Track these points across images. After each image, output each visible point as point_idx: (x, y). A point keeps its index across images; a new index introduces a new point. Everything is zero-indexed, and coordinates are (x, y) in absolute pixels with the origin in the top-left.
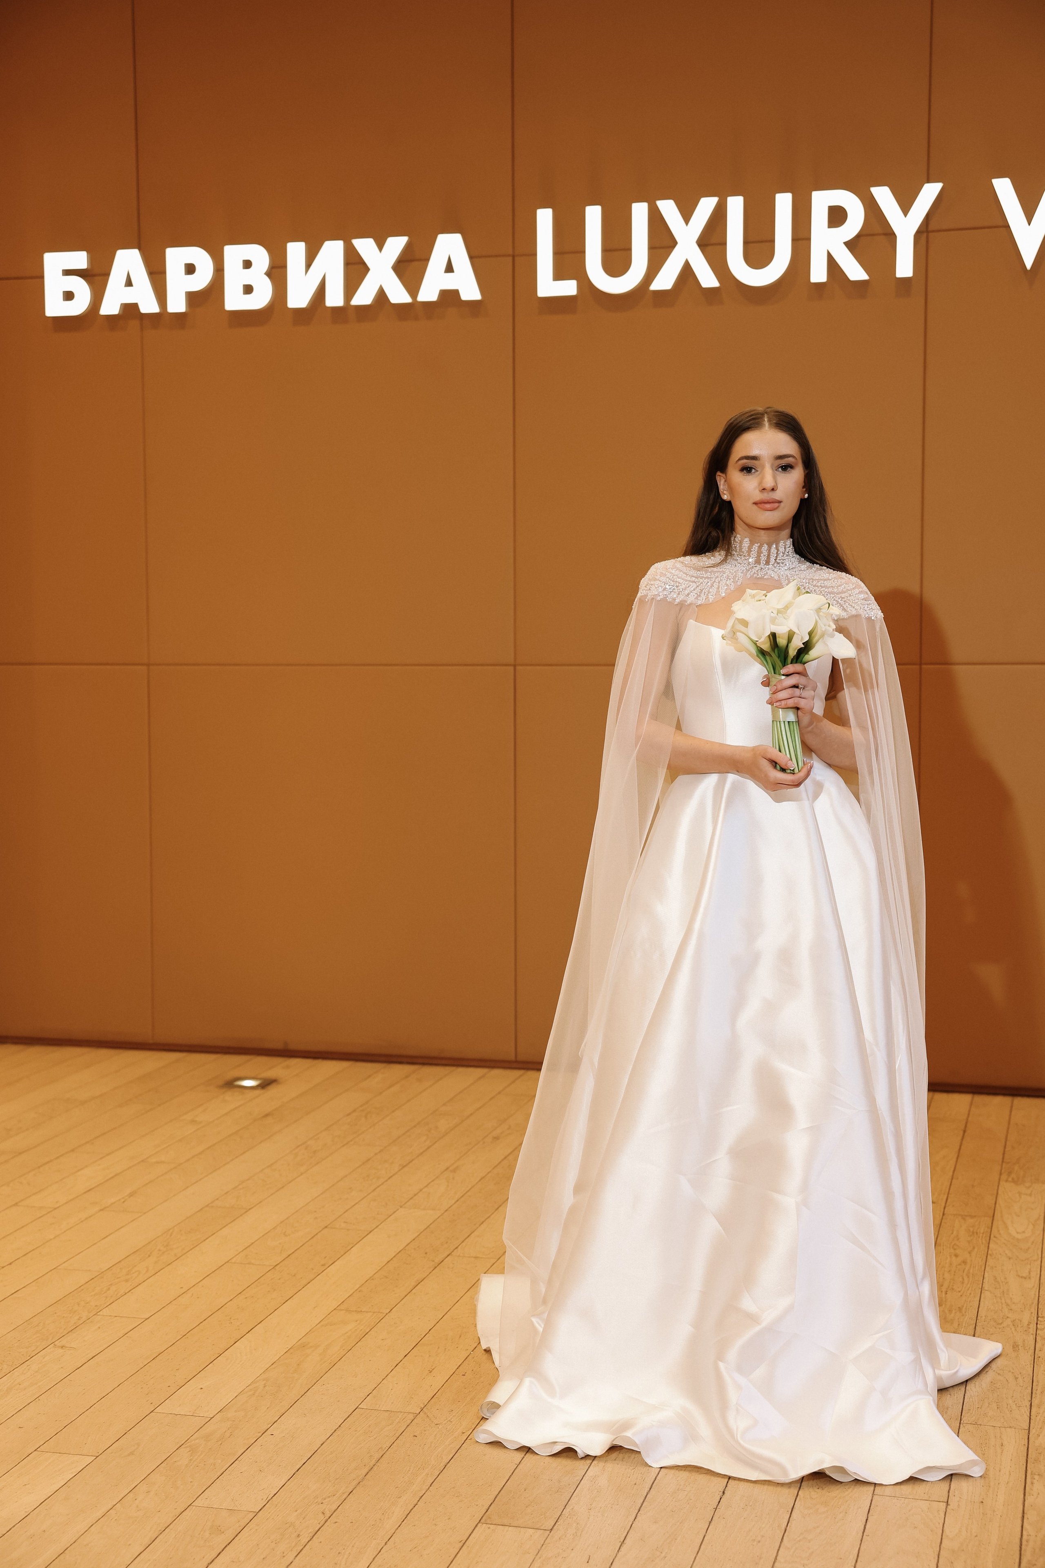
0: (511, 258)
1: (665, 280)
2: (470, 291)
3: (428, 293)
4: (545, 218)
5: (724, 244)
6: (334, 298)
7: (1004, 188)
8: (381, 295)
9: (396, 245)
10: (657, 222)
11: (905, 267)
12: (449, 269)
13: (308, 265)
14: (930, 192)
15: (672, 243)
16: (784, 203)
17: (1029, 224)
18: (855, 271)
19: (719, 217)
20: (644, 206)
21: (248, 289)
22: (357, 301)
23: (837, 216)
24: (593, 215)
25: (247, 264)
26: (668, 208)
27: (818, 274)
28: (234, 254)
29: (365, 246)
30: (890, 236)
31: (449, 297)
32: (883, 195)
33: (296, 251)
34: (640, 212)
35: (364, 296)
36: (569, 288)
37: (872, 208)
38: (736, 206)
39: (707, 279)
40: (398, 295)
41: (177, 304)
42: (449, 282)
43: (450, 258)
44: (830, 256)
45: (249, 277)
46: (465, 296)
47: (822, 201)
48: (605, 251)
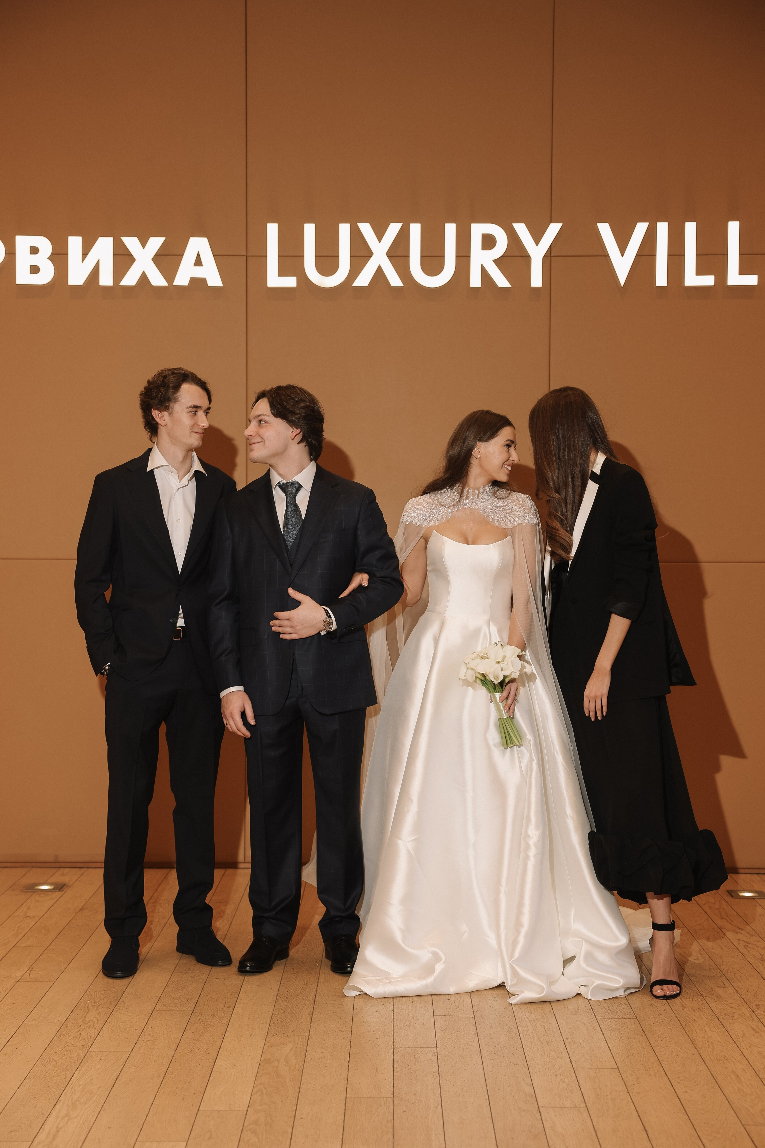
0: (245, 257)
1: (363, 280)
2: (215, 280)
3: (182, 279)
4: (272, 230)
5: (407, 256)
6: (106, 279)
7: (605, 229)
8: (144, 278)
9: (156, 243)
10: (357, 237)
11: (537, 280)
12: (198, 262)
13: (85, 255)
14: (554, 229)
15: (369, 254)
16: (450, 230)
17: (622, 256)
18: (501, 281)
19: (403, 237)
20: (348, 226)
21: (35, 269)
22: (125, 282)
23: (489, 242)
24: (310, 230)
25: (34, 251)
26: (366, 229)
27: (476, 281)
29: (131, 243)
30: (526, 258)
31: (198, 283)
32: (521, 229)
33: (75, 243)
34: (344, 230)
35: (130, 279)
36: (291, 282)
37: (513, 238)
38: (415, 230)
39: (395, 280)
40: (157, 279)
42: (198, 273)
43: (198, 255)
44: (483, 270)
45: (35, 260)
46: (211, 283)
47: (478, 230)
48: (319, 257)
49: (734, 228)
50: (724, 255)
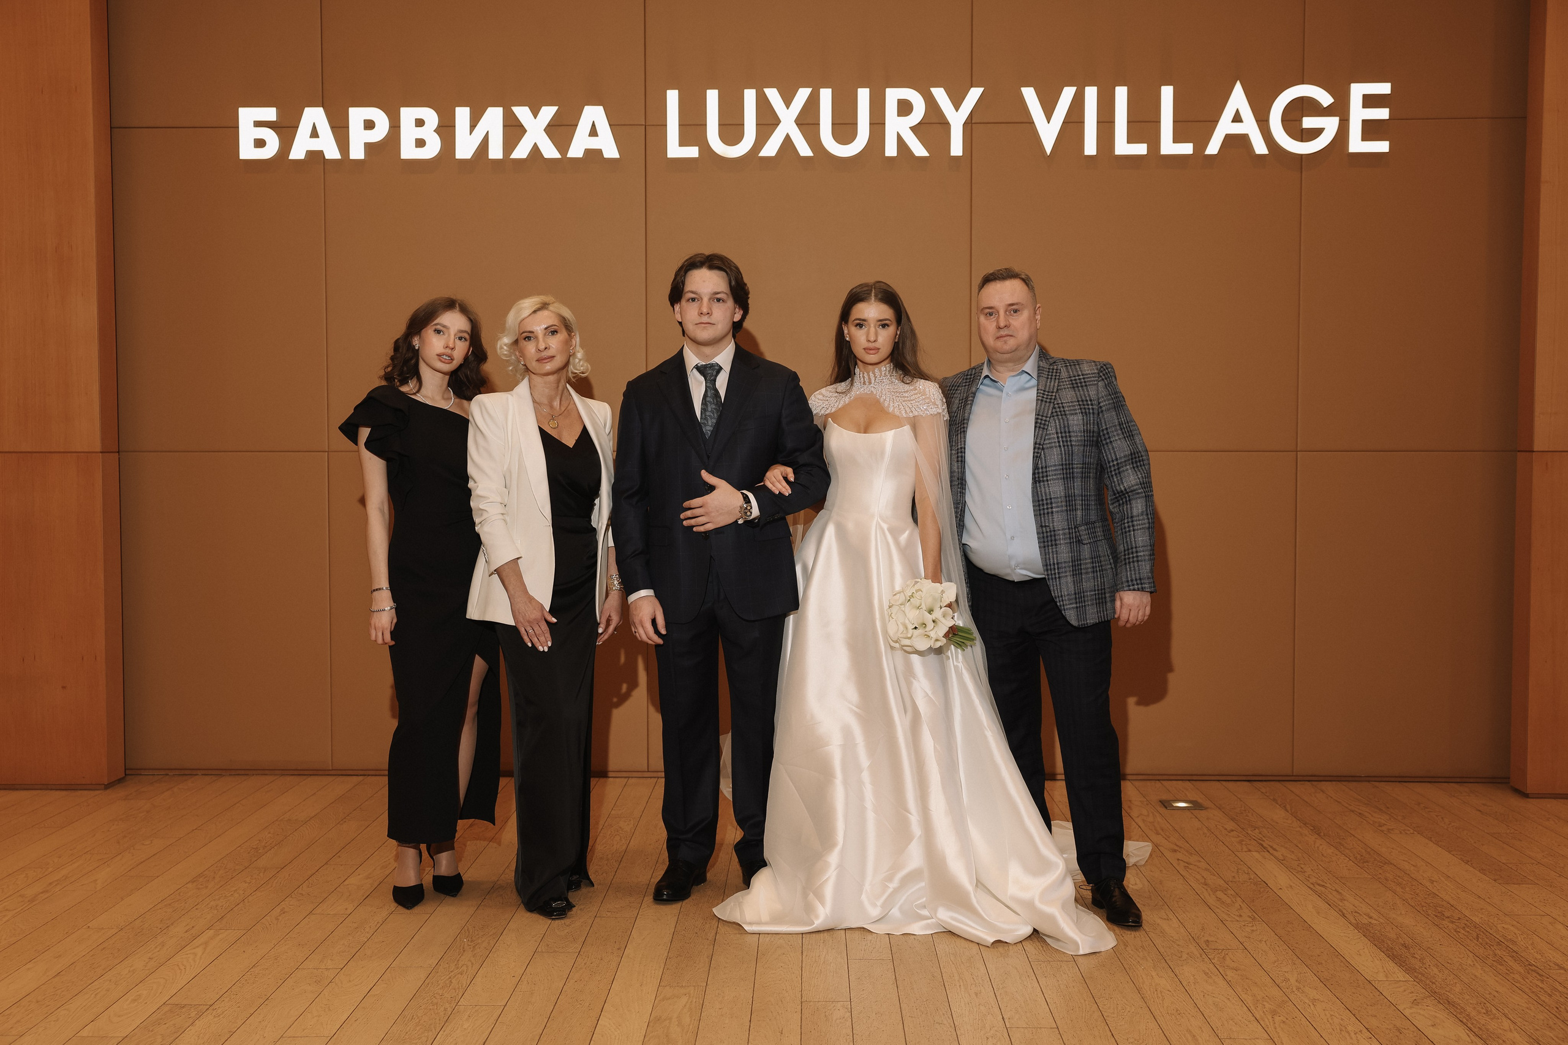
0: (644, 126)
1: (770, 149)
2: (611, 151)
3: (576, 151)
4: (673, 97)
5: (816, 123)
7: (1029, 95)
8: (536, 150)
9: (548, 113)
10: (763, 104)
11: (956, 148)
12: (593, 133)
13: (473, 126)
14: (974, 94)
15: (775, 122)
16: (863, 95)
17: (1048, 121)
18: (919, 150)
19: (813, 103)
20: (754, 91)
22: (514, 155)
23: (904, 108)
24: (712, 97)
25: (420, 123)
26: (772, 94)
27: (890, 150)
28: (408, 114)
29: (522, 113)
30: (945, 125)
31: (593, 155)
32: (939, 94)
33: (462, 114)
34: (750, 96)
35: (521, 152)
36: (692, 152)
37: (931, 103)
38: (826, 96)
39: (804, 149)
40: (550, 151)
41: (357, 152)
42: (593, 144)
43: (593, 125)
44: (899, 138)
45: (420, 133)
46: (606, 155)
47: (893, 95)
48: (722, 125)
49: (1167, 93)
50: (1158, 122)
